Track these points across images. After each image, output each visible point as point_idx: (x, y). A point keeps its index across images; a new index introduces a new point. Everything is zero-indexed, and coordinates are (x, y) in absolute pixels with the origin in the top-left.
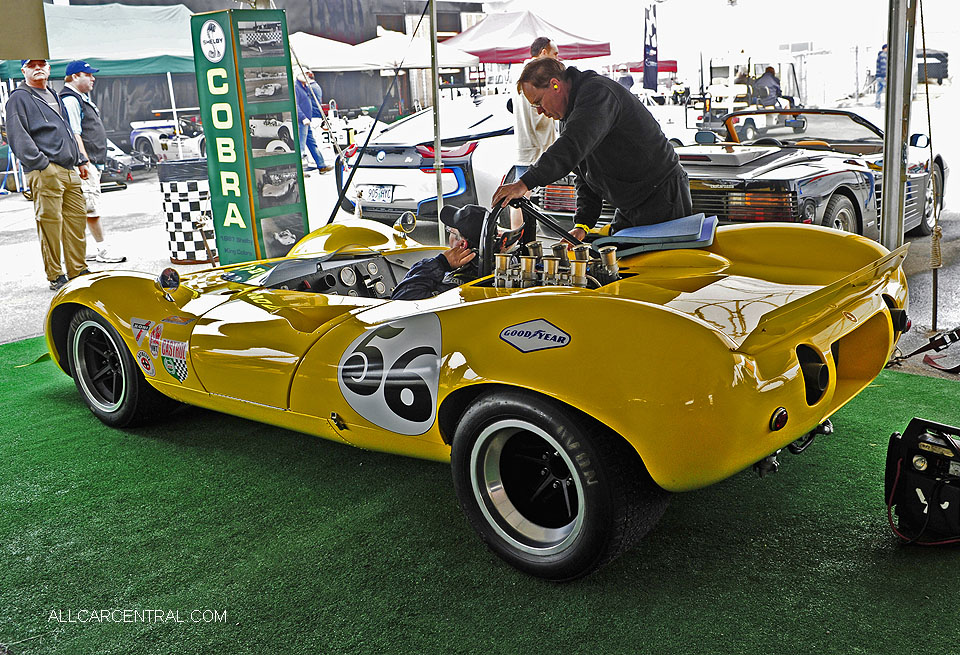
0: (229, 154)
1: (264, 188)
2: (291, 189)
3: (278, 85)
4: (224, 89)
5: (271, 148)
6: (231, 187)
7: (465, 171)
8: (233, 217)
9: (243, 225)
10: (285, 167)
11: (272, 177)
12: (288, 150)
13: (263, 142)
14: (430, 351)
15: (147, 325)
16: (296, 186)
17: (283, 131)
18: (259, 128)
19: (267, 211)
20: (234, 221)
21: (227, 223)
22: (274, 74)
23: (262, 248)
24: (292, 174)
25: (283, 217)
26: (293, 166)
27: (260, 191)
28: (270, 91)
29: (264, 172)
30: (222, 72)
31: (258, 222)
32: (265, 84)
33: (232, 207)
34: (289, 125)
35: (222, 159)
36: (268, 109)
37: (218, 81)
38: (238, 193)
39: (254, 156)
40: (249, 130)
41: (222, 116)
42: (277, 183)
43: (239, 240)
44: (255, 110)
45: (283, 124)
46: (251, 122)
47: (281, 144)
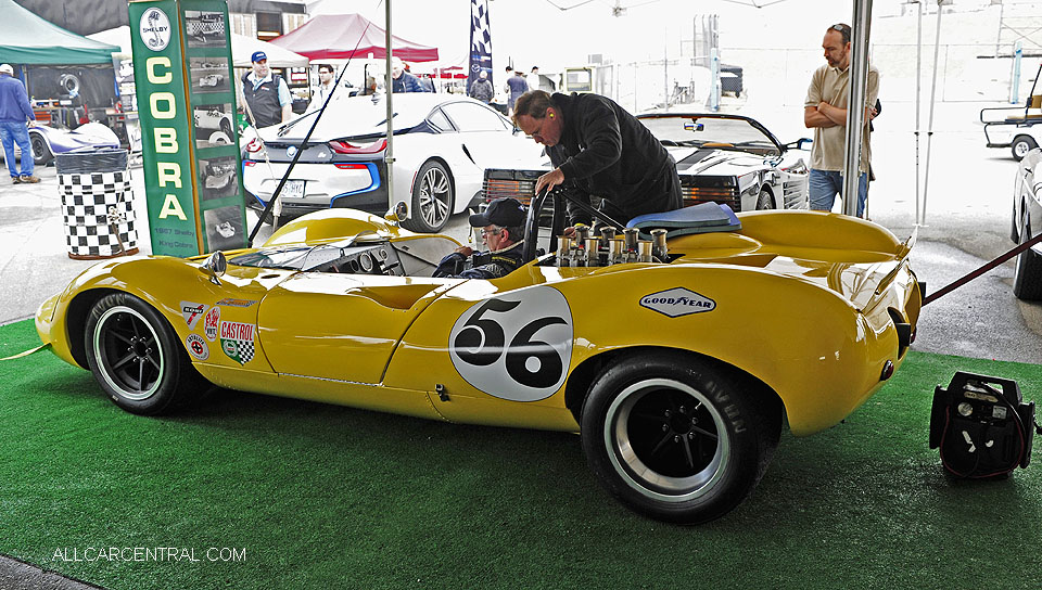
0: (170, 145)
1: (208, 180)
2: (231, 181)
3: (220, 76)
4: (168, 78)
5: (213, 139)
6: (170, 178)
7: (381, 168)
8: (171, 208)
9: (183, 217)
10: (226, 159)
11: (214, 168)
12: (229, 142)
13: (206, 133)
14: (560, 321)
15: (200, 308)
16: (235, 178)
17: (225, 122)
18: (204, 119)
19: (210, 202)
20: (172, 212)
21: (163, 215)
22: (216, 65)
23: (205, 240)
24: (232, 166)
25: (224, 209)
26: (233, 158)
27: (204, 183)
28: (213, 82)
29: (207, 163)
30: (166, 62)
31: (202, 213)
32: (208, 75)
33: (170, 198)
34: (230, 116)
35: (159, 149)
36: (213, 99)
37: (160, 70)
38: (179, 185)
39: (198, 147)
40: (193, 120)
41: (163, 106)
42: (219, 175)
43: (178, 232)
44: (199, 100)
45: (225, 116)
46: (196, 112)
47: (223, 135)
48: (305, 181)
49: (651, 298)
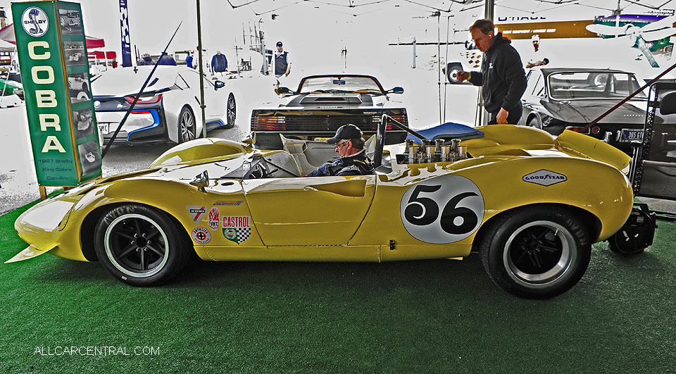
0: (51, 102)
1: (79, 124)
2: (90, 125)
3: (80, 54)
4: (47, 56)
5: (79, 97)
6: (51, 124)
7: (159, 113)
8: (52, 144)
9: (62, 150)
10: (87, 110)
11: (81, 116)
12: (88, 99)
13: (75, 93)
14: (473, 194)
15: (202, 209)
16: (93, 122)
17: (84, 85)
18: (74, 84)
19: (81, 140)
20: (53, 148)
21: (45, 150)
22: (78, 46)
24: (91, 114)
25: (88, 143)
26: (91, 109)
27: (77, 127)
28: (76, 59)
29: (77, 113)
30: (45, 45)
31: (77, 148)
32: (74, 53)
33: (50, 139)
35: (40, 105)
36: (78, 71)
37: (39, 50)
38: (58, 128)
39: (72, 102)
40: (68, 84)
41: (43, 75)
42: (84, 121)
43: (58, 161)
44: (69, 70)
45: (84, 81)
46: (70, 79)
47: (84, 94)
48: (109, 123)
49: (529, 176)
